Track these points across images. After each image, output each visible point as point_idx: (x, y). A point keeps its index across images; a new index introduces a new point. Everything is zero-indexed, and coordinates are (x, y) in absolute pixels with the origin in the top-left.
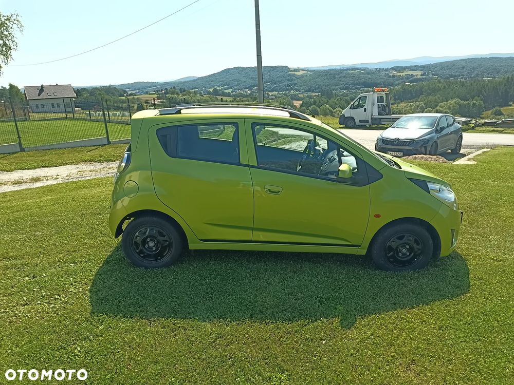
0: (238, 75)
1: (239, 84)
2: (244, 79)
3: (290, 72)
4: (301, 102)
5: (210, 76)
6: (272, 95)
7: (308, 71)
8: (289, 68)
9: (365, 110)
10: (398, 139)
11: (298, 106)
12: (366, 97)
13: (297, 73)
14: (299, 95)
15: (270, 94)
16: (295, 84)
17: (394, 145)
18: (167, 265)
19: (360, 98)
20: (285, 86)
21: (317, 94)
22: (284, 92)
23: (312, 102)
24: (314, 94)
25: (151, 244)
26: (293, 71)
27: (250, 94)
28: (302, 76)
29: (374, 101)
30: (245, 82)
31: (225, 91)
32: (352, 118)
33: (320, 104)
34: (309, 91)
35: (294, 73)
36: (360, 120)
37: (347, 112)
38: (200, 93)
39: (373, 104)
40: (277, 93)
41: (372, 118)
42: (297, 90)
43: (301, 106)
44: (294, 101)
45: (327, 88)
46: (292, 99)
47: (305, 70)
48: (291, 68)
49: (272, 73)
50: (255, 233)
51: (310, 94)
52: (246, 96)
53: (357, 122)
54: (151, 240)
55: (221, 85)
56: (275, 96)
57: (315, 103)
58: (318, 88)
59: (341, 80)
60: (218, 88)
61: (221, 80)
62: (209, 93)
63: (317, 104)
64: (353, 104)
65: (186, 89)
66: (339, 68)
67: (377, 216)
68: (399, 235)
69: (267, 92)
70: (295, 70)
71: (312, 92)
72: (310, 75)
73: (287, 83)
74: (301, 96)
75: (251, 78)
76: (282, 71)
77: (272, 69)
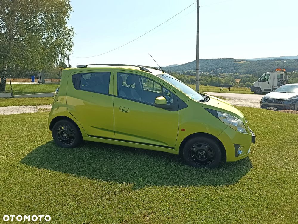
0: (202, 63)
1: (203, 69)
2: (206, 66)
3: (235, 62)
4: (240, 80)
5: (186, 64)
6: (222, 76)
7: (247, 61)
8: (234, 60)
9: (268, 83)
10: (275, 99)
11: (238, 82)
12: (269, 74)
13: (239, 62)
14: (240, 76)
15: (221, 75)
16: (238, 69)
17: (272, 103)
18: (72, 147)
19: (265, 75)
20: (231, 70)
21: (252, 75)
22: (230, 74)
23: (247, 80)
24: (250, 75)
25: (65, 135)
26: (237, 61)
27: (209, 74)
28: (243, 64)
29: (275, 77)
30: (206, 67)
31: (194, 73)
32: (259, 88)
33: (253, 81)
34: (247, 73)
35: (237, 62)
36: (264, 89)
37: (256, 84)
38: (179, 73)
39: (274, 79)
40: (226, 74)
41: (273, 88)
42: (238, 73)
43: (240, 82)
44: (236, 79)
45: (259, 72)
46: (235, 78)
47: (245, 61)
48: (236, 60)
49: (223, 62)
50: (116, 134)
51: (247, 75)
52: (207, 76)
53: (263, 90)
54: (65, 133)
55: (192, 69)
56: (224, 76)
57: (249, 81)
58: (253, 72)
59: (269, 67)
60: (190, 71)
61: (193, 66)
62: (184, 74)
63: (251, 81)
64: (260, 79)
65: (171, 71)
66: (268, 59)
67: (183, 130)
68: (199, 144)
69: (219, 74)
70: (238, 60)
71: (249, 74)
72: (248, 63)
73: (232, 68)
74: (241, 76)
75: (210, 65)
76: (230, 62)
77: (223, 60)
